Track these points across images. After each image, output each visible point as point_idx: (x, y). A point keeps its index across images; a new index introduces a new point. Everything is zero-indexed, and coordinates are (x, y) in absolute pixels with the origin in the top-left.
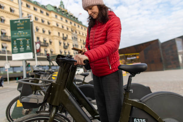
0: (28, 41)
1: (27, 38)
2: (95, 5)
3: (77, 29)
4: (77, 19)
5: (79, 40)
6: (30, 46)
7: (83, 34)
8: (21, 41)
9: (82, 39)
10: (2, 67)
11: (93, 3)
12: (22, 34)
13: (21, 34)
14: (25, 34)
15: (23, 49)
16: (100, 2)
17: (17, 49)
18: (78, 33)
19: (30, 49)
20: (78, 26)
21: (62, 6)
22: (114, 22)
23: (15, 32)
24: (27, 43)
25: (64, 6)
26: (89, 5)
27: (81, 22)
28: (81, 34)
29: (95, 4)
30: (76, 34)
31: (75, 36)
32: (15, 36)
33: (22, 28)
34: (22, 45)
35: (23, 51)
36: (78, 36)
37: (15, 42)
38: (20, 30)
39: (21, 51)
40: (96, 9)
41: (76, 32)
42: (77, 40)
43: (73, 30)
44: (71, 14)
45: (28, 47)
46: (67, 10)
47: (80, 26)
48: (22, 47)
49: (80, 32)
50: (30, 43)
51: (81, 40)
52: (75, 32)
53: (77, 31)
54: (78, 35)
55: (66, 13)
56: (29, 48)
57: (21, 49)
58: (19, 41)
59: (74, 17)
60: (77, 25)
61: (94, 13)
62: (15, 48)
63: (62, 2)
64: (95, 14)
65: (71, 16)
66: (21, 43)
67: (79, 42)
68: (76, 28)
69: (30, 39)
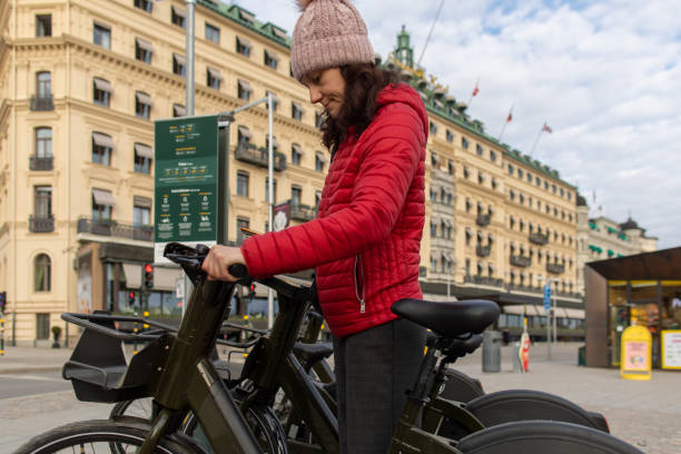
0: (205, 198)
1: (205, 187)
2: (331, 67)
3: (458, 153)
4: (462, 109)
5: (461, 205)
6: (211, 219)
7: (480, 179)
8: (185, 199)
9: (474, 202)
10: (170, 292)
11: (319, 59)
12: (189, 174)
13: (185, 172)
14: (198, 174)
15: (188, 225)
16: (349, 55)
17: (169, 227)
18: (459, 174)
19: (210, 229)
20: (465, 143)
21: (404, 53)
22: (383, 133)
23: (168, 167)
24: (201, 206)
25: (410, 51)
26: (308, 68)
27: (478, 124)
28: (473, 179)
29: (331, 63)
30: (450, 178)
31: (446, 186)
32: (168, 180)
33: (191, 150)
34: (185, 212)
35: (188, 233)
36: (459, 187)
37: (166, 200)
38: (185, 158)
39: (182, 233)
40: (335, 83)
41: (451, 170)
42: (452, 203)
43: (437, 158)
44: (439, 86)
45: (204, 219)
46: (421, 70)
47: (473, 143)
48: (185, 219)
49: (470, 170)
50: (211, 208)
51: (468, 206)
52: (445, 169)
53: (454, 164)
54: (460, 181)
55: (420, 81)
56: (208, 224)
57: (181, 226)
58: (178, 197)
59: (451, 103)
60: (458, 136)
61: (331, 97)
62: (164, 221)
63: (404, 37)
64: (333, 100)
65: (439, 96)
66: (182, 205)
67: (460, 214)
68: (452, 150)
69: (214, 193)
